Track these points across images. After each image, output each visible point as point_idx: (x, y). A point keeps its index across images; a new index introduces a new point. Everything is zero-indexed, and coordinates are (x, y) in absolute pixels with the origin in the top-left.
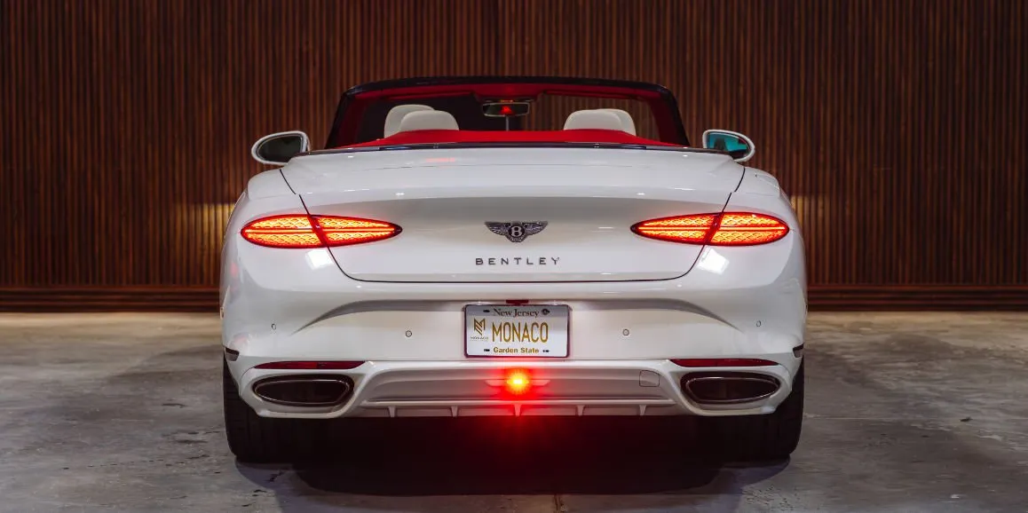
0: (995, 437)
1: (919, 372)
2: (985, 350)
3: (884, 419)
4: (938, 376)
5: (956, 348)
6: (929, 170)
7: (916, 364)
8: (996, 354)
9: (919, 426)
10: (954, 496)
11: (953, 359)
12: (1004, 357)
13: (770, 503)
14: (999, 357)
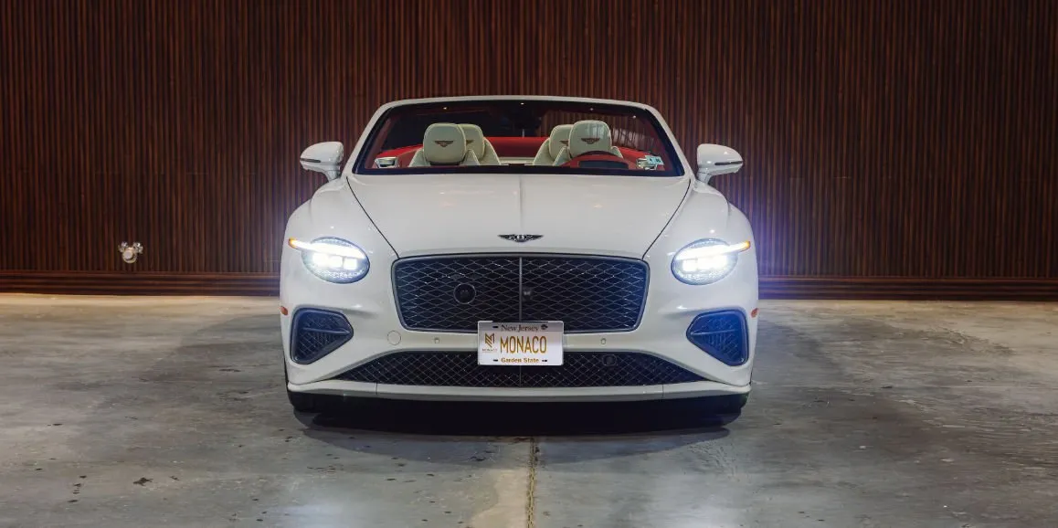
0: (910, 401)
1: (861, 349)
2: (922, 332)
3: (821, 386)
4: (874, 352)
5: (898, 330)
6: (884, 178)
7: (859, 343)
8: (929, 335)
9: (849, 392)
10: (863, 447)
11: (892, 339)
12: (937, 338)
13: (709, 451)
14: (930, 338)
